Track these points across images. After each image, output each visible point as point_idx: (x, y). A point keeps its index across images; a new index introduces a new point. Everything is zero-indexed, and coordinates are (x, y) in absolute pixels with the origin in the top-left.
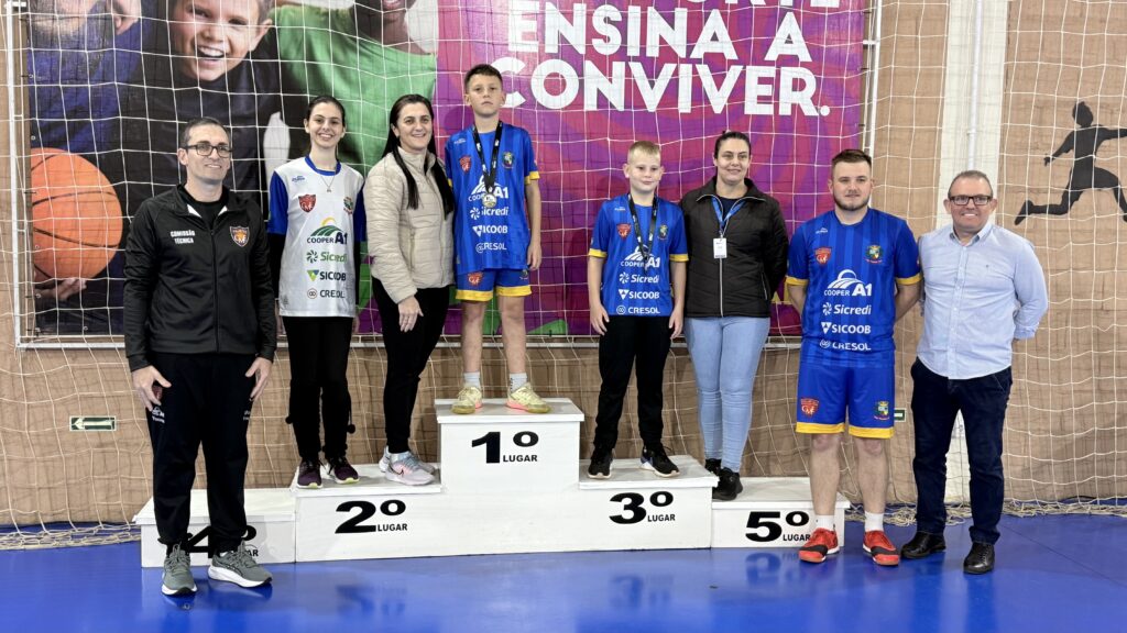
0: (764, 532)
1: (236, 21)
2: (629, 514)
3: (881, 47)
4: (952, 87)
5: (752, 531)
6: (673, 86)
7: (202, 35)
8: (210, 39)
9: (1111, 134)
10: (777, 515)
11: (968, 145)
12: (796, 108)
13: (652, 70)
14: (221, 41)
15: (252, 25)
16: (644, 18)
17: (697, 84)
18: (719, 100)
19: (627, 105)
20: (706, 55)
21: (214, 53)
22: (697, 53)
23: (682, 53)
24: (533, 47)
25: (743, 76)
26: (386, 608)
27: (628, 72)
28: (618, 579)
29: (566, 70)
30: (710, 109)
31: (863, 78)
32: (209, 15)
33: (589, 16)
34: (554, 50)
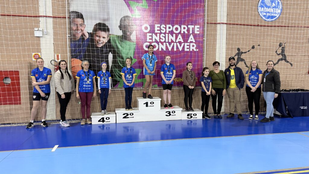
0: (190, 117)
3: (206, 40)
4: (218, 46)
5: (188, 117)
6: (173, 46)
7: (98, 40)
8: (100, 41)
9: (243, 53)
11: (220, 55)
12: (193, 50)
13: (170, 44)
16: (168, 36)
17: (177, 46)
18: (181, 49)
19: (166, 49)
20: (179, 41)
21: (100, 43)
22: (177, 41)
24: (151, 41)
25: (184, 45)
26: (131, 130)
27: (166, 44)
28: (167, 125)
29: (156, 44)
30: (179, 50)
31: (203, 45)
32: (100, 37)
33: (160, 36)
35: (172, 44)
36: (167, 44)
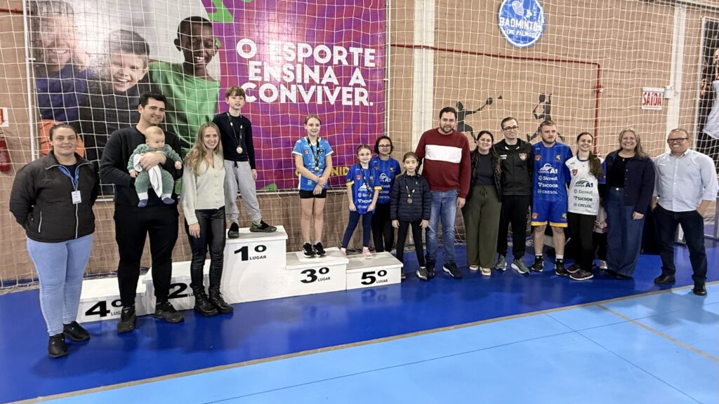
0: (368, 280)
1: (133, 68)
2: (310, 279)
3: (390, 81)
4: (416, 96)
5: (364, 280)
7: (118, 73)
8: (122, 75)
9: (470, 113)
10: (374, 273)
12: (361, 103)
13: (307, 88)
14: (126, 76)
15: (141, 69)
16: (303, 68)
17: (323, 92)
18: (332, 100)
19: (297, 101)
20: (327, 83)
21: (124, 80)
22: (324, 82)
23: (318, 82)
24: (259, 79)
25: (341, 91)
27: (298, 89)
29: (273, 88)
30: (329, 103)
31: (384, 92)
32: (121, 65)
34: (268, 80)
36: (301, 88)
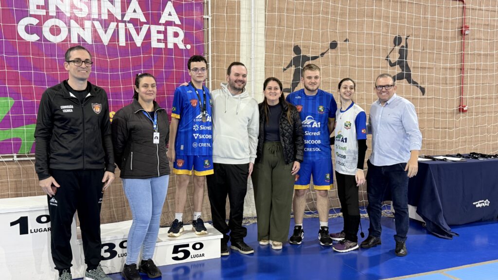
3: (211, 19)
6: (116, 34)
11: (251, 63)
12: (175, 45)
13: (105, 25)
16: (99, 1)
17: (127, 31)
18: (139, 40)
19: (93, 41)
20: (131, 19)
22: (126, 18)
24: (43, 12)
25: (149, 31)
27: (93, 26)
29: (60, 24)
31: (204, 32)
34: (54, 14)
35: (113, 25)
36: (97, 25)
